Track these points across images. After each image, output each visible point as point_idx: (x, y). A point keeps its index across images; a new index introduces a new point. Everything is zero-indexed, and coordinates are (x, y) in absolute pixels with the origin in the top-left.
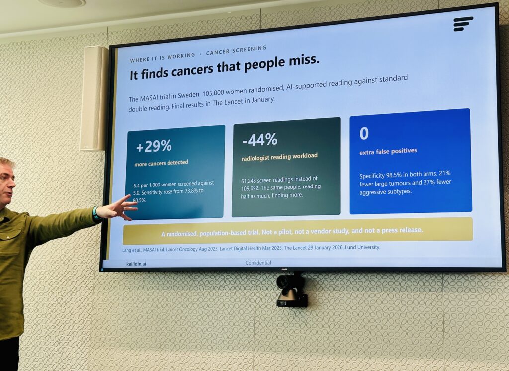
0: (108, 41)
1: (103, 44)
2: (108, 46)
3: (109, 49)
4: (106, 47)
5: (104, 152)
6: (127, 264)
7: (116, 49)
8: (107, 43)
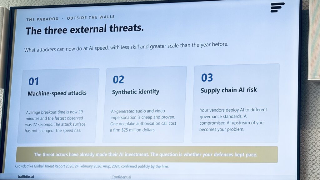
0: (10, 3)
1: (5, 6)
2: (9, 8)
3: (9, 10)
4: (8, 8)
5: (3, 89)
6: (19, 177)
7: (15, 10)
8: (9, 5)
